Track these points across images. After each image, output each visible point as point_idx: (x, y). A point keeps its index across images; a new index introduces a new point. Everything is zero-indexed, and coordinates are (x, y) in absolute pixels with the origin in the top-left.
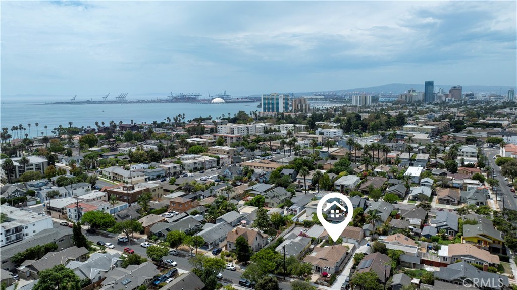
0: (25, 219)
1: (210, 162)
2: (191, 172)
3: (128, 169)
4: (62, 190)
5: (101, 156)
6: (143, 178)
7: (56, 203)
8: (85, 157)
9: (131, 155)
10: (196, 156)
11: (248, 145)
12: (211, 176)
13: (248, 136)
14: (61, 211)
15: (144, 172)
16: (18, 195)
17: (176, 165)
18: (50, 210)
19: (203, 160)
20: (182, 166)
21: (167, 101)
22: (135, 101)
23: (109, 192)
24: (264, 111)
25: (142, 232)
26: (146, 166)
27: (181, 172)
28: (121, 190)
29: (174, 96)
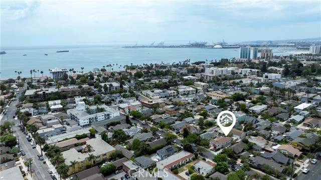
0: (111, 111)
1: (192, 91)
2: (182, 95)
3: (153, 92)
4: (124, 100)
5: (143, 83)
6: (159, 97)
7: (122, 105)
8: (136, 84)
9: (156, 84)
10: (187, 87)
11: (217, 82)
12: (189, 99)
13: (220, 76)
14: (123, 109)
15: (159, 94)
16: (108, 100)
17: (175, 91)
18: (120, 108)
19: (188, 89)
20: (178, 92)
21: (187, 46)
22: (168, 46)
23: (142, 103)
24: (241, 58)
25: (152, 121)
26: (161, 91)
27: (177, 95)
28: (147, 102)
29: (191, 43)
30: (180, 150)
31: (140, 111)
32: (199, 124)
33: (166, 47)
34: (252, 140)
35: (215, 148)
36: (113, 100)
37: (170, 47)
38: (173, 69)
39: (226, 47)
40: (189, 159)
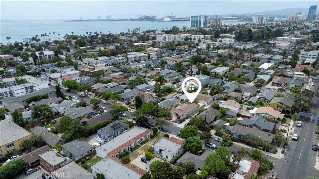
0: (35, 82)
1: (144, 57)
2: (132, 62)
3: (97, 60)
4: (58, 69)
5: (85, 52)
6: (104, 64)
7: (53, 76)
8: (76, 52)
9: (100, 51)
10: (138, 53)
11: (171, 47)
12: (142, 65)
13: (173, 42)
14: (55, 80)
15: (105, 61)
16: (37, 71)
17: (123, 58)
18: (50, 79)
19: (139, 55)
20: (127, 59)
21: (136, 20)
22: (116, 20)
23: (82, 71)
24: (192, 27)
25: (93, 92)
26: (107, 58)
27: (126, 62)
28: (88, 70)
29: (140, 16)
30: (131, 125)
31: (78, 81)
32: (155, 91)
33: (114, 20)
34: (223, 105)
35: (179, 118)
36: (44, 71)
37: (118, 20)
38: (122, 38)
39: (175, 20)
40: (146, 138)
